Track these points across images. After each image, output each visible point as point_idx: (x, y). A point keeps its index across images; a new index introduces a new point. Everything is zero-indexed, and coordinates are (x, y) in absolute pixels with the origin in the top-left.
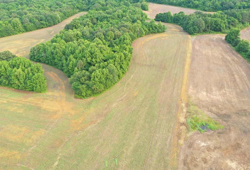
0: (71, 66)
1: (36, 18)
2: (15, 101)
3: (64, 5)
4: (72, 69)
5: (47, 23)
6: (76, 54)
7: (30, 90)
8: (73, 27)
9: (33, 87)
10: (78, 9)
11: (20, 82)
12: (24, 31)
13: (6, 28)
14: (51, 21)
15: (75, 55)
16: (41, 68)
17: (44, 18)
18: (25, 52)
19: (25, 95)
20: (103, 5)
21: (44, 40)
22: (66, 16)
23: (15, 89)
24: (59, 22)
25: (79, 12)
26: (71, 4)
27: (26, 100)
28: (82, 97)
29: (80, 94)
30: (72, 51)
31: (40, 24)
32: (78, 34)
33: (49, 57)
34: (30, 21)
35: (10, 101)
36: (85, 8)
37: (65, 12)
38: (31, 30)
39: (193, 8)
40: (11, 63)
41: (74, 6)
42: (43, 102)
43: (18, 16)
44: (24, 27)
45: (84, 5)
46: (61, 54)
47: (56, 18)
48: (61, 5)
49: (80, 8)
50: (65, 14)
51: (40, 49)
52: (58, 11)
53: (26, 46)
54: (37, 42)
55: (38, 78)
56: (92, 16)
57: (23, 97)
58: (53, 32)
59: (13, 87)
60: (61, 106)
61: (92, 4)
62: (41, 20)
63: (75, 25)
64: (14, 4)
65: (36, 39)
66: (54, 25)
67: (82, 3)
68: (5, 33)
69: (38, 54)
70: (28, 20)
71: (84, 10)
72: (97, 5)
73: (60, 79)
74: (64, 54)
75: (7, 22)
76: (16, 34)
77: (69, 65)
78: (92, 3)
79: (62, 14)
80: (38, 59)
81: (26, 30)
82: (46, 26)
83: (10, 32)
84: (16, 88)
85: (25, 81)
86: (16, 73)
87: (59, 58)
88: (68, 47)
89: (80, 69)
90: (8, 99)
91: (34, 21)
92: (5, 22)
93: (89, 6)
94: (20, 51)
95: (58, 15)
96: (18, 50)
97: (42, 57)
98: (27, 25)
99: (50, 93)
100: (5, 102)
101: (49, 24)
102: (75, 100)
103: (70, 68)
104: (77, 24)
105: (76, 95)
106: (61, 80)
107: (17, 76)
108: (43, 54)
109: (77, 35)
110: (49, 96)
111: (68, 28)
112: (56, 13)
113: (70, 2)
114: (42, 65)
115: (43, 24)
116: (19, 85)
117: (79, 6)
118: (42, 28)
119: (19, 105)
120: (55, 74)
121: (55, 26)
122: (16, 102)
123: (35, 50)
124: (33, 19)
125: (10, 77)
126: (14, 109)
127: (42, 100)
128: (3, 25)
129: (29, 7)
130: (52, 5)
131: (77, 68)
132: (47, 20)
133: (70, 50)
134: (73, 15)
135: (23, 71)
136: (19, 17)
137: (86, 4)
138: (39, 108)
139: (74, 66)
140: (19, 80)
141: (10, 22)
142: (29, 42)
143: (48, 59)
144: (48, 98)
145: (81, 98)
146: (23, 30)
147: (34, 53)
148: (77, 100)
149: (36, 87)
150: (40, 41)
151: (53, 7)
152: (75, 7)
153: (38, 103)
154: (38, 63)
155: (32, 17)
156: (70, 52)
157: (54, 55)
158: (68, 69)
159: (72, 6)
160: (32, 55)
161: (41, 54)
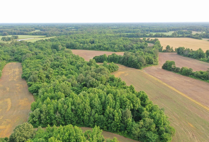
4: (119, 121)
6: (111, 104)
8: (38, 79)
10: (5, 60)
20: (33, 54)
25: (6, 63)
32: (68, 84)
36: (11, 59)
39: (104, 50)
45: (9, 56)
49: (6, 59)
51: (48, 110)
58: (8, 89)
61: (19, 54)
71: (10, 61)
72: (29, 55)
77: (115, 118)
78: (17, 53)
93: (15, 57)
97: (55, 118)
103: (117, 121)
104: (42, 75)
117: (5, 57)
123: (42, 113)
134: (3, 66)
137: (10, 55)
139: (120, 117)
147: (40, 117)
150: (7, 102)
160: (37, 120)
161: (52, 116)
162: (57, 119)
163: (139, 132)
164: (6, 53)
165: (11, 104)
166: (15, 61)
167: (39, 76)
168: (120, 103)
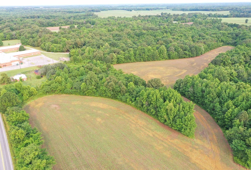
0: (229, 114)
1: (181, 47)
2: (160, 138)
3: (207, 37)
4: (229, 118)
5: (190, 53)
6: (237, 101)
7: (176, 130)
8: (221, 63)
9: (182, 128)
10: (222, 42)
11: (168, 117)
12: (167, 59)
13: (154, 53)
14: (195, 53)
15: (235, 102)
16: (194, 107)
17: (189, 48)
18: (168, 81)
19: (171, 133)
21: (186, 71)
22: (210, 48)
23: (159, 122)
24: (201, 54)
25: (223, 45)
26: (215, 36)
27: (171, 141)
28: (246, 165)
29: (243, 160)
30: (230, 94)
31: (183, 54)
32: (232, 73)
33: (198, 94)
34: (175, 50)
35: (157, 136)
36: (230, 42)
37: (209, 45)
38: (173, 59)
40: (162, 94)
41: (218, 39)
42: (191, 151)
43: (164, 43)
44: (168, 54)
46: (215, 95)
47: (200, 50)
48: (204, 37)
49: (225, 41)
50: (209, 46)
51: (187, 83)
52: (202, 42)
53: (169, 75)
54: (180, 72)
55: (190, 120)
56: (245, 53)
57: (169, 136)
58: (195, 64)
59: (159, 120)
60: (216, 167)
61: (241, 38)
62: (185, 50)
63: (224, 60)
64: (160, 32)
65: (178, 69)
66: (197, 56)
67: (227, 36)
68: (151, 58)
69: (184, 88)
70: (174, 48)
71: (228, 44)
72: (248, 41)
73: (208, 125)
74: (219, 95)
75: (155, 48)
76: (160, 60)
77: (227, 113)
79: (206, 46)
80: (183, 93)
81: (170, 57)
82: (188, 56)
83: (155, 57)
84: (162, 121)
85: (174, 118)
86: (167, 107)
87: (211, 99)
88: (224, 88)
89: (242, 122)
90: (153, 133)
91: (179, 50)
92: (154, 48)
93: (236, 41)
94: (163, 78)
95: (203, 47)
96: (162, 77)
97: (188, 91)
98: (172, 54)
99: (198, 142)
100: (151, 135)
101: (192, 55)
102: (235, 165)
103: (227, 117)
104: (227, 60)
105: (235, 158)
106: (210, 127)
107: (167, 110)
108: (190, 89)
109: (230, 74)
110: (197, 144)
111: (215, 62)
112: (200, 44)
113: (214, 34)
114: (195, 104)
115: (186, 54)
116: (167, 120)
117: (224, 39)
118: (184, 58)
119: (165, 145)
120: (202, 116)
121: (197, 58)
122: (162, 139)
123: (182, 83)
124: (178, 49)
125: (159, 108)
126: (160, 148)
127: (190, 148)
128: (152, 50)
129: (172, 36)
130: (195, 35)
131: (238, 120)
132: (191, 50)
133: (227, 93)
134: (216, 47)
135: (175, 106)
136: (165, 45)
137: (233, 38)
138: (188, 159)
139: (233, 116)
140: (167, 114)
141: (158, 48)
142: (171, 70)
143: (195, 95)
144: (197, 147)
145: (244, 167)
146: (167, 57)
147: (180, 85)
148: (238, 166)
149: (185, 129)
150: (182, 72)
151: (195, 38)
152: (220, 39)
153: (186, 150)
154: (191, 101)
155: (177, 46)
156: (228, 95)
157: (205, 94)
158: (224, 116)
159: (216, 39)
160: (177, 86)
161: (187, 88)
162: (189, 92)
163: (231, 134)
164: (230, 35)
165: (182, 74)
166: (234, 45)
167: (223, 61)
168: (249, 105)
